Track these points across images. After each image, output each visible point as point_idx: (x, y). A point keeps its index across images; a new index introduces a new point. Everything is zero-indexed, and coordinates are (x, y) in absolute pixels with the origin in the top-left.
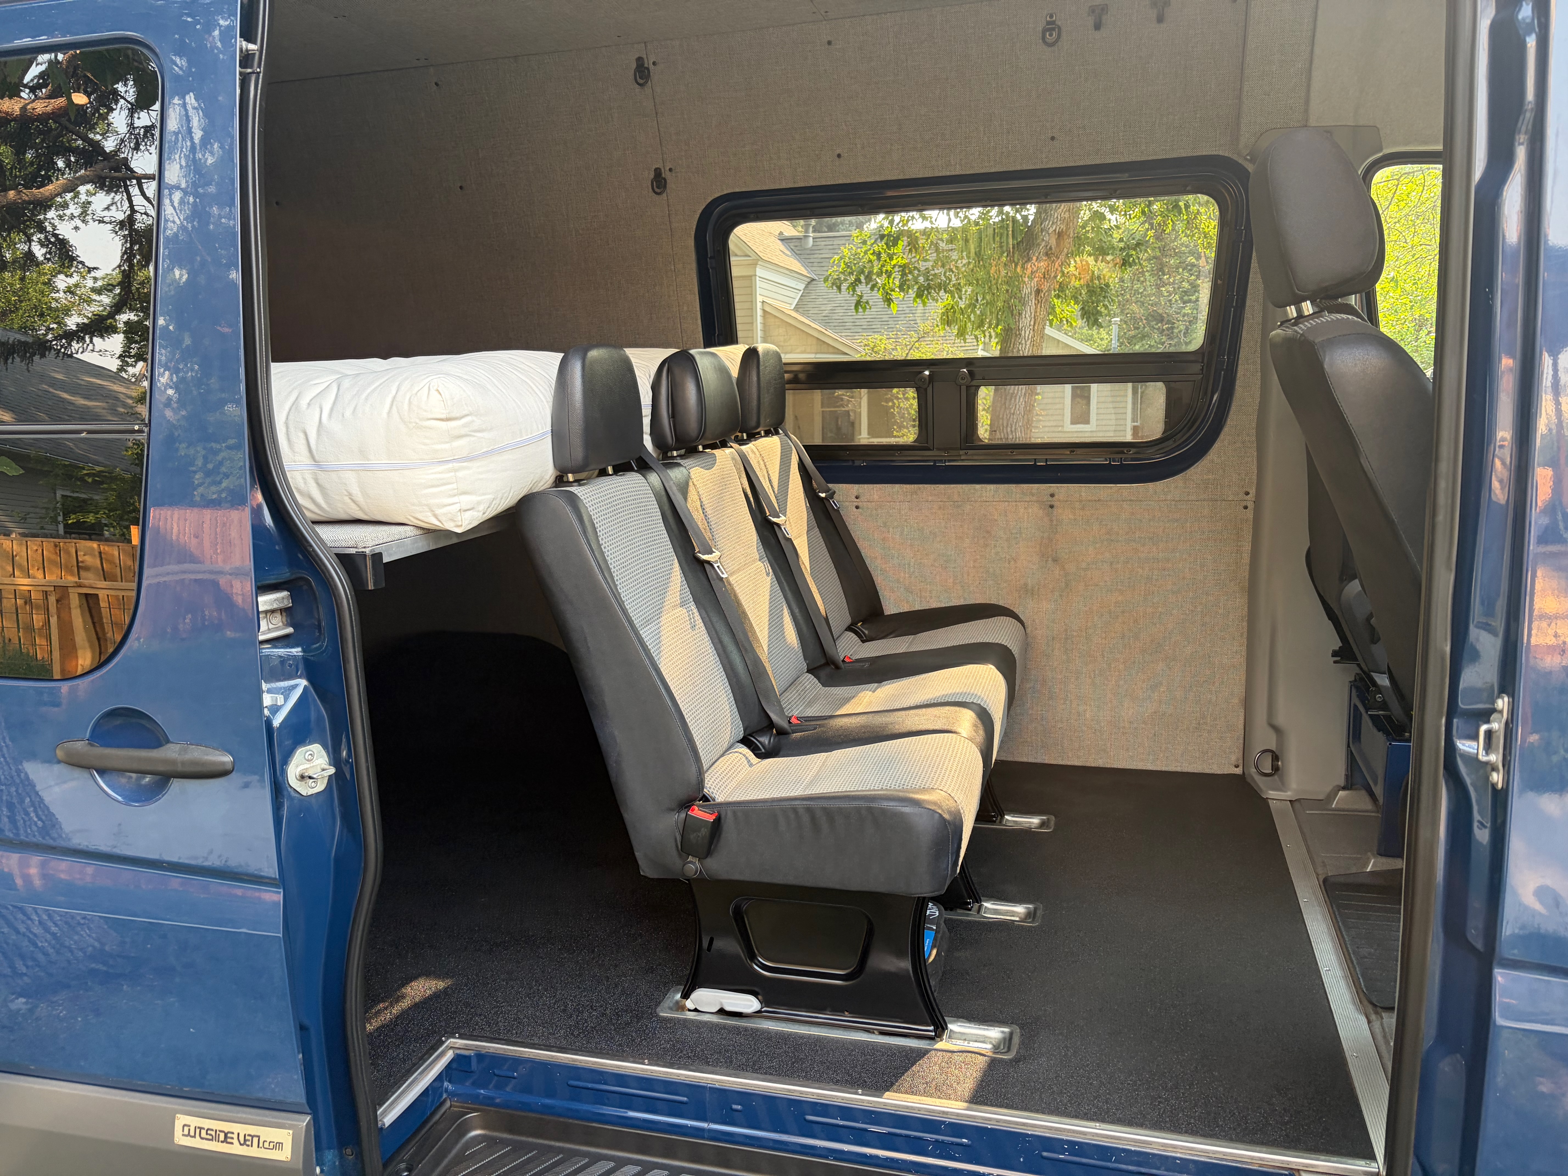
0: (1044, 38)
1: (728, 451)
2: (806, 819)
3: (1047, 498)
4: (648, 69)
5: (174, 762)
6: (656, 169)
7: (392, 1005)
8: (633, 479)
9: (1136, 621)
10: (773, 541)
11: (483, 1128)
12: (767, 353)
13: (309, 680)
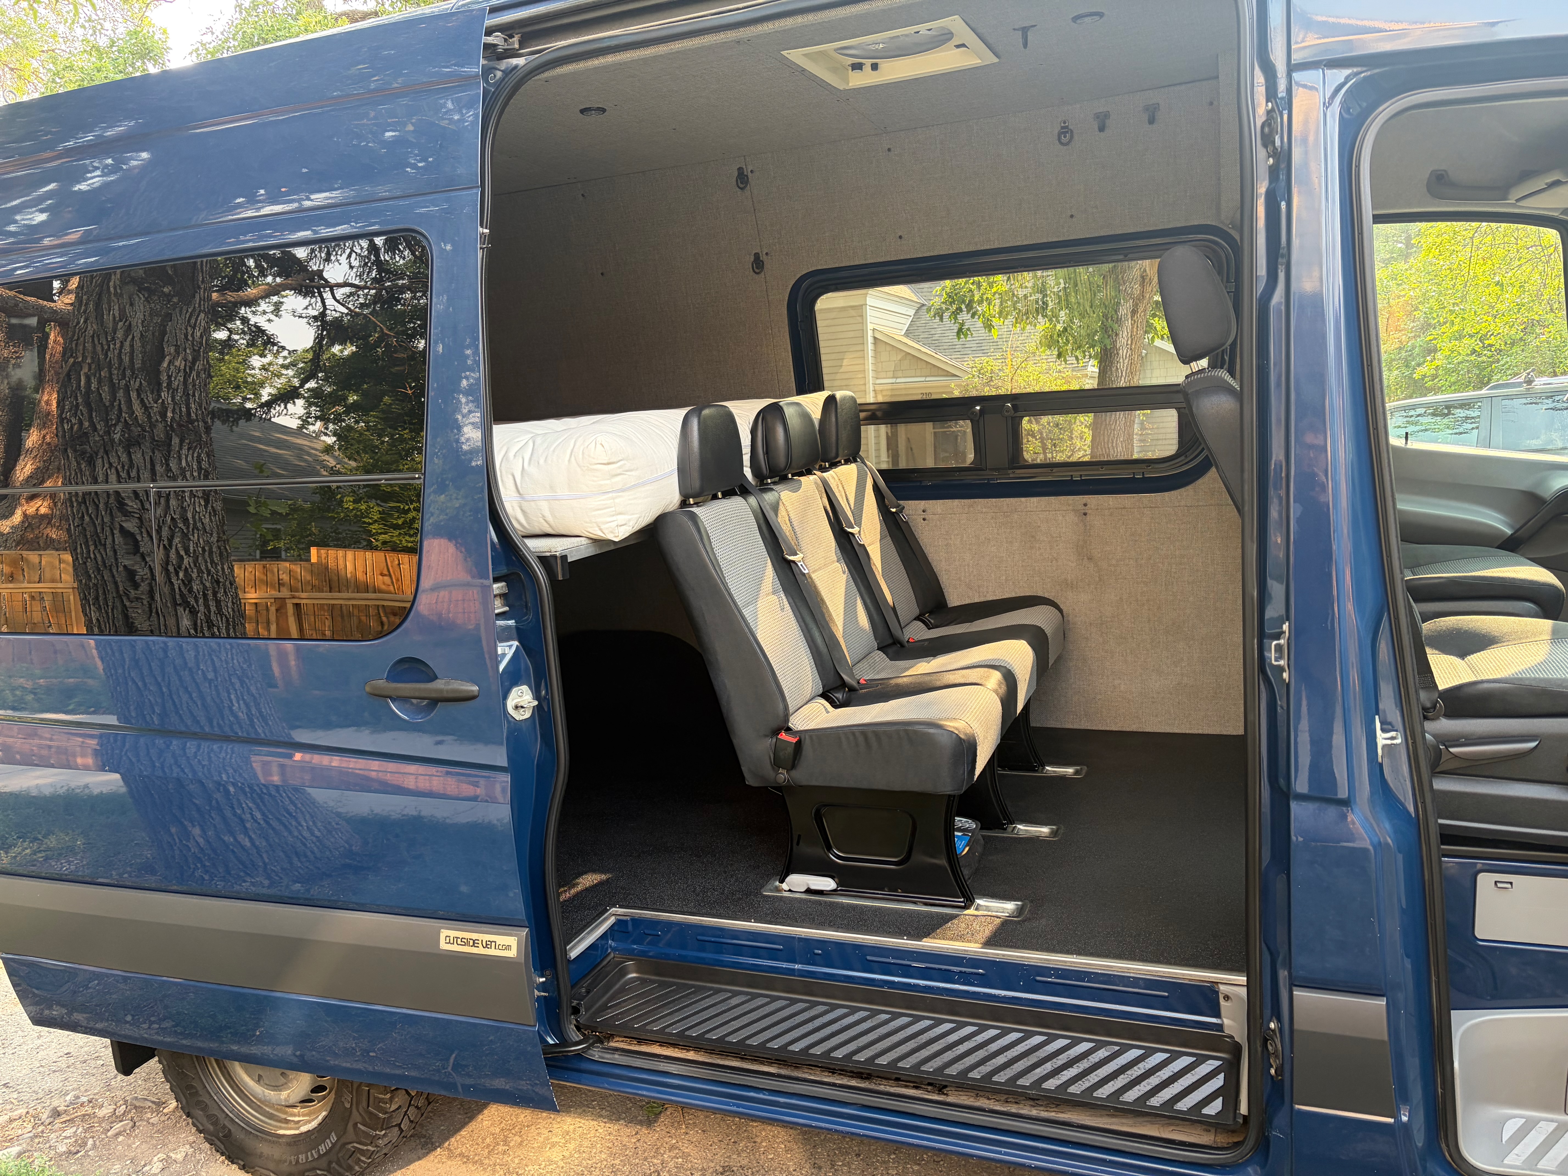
0: (1059, 139)
1: (812, 477)
2: (861, 739)
3: (1081, 507)
4: (747, 176)
5: (441, 691)
6: (755, 254)
7: (570, 889)
8: (737, 502)
9: (1159, 608)
10: (849, 547)
11: (637, 972)
12: (844, 399)
13: (520, 642)
